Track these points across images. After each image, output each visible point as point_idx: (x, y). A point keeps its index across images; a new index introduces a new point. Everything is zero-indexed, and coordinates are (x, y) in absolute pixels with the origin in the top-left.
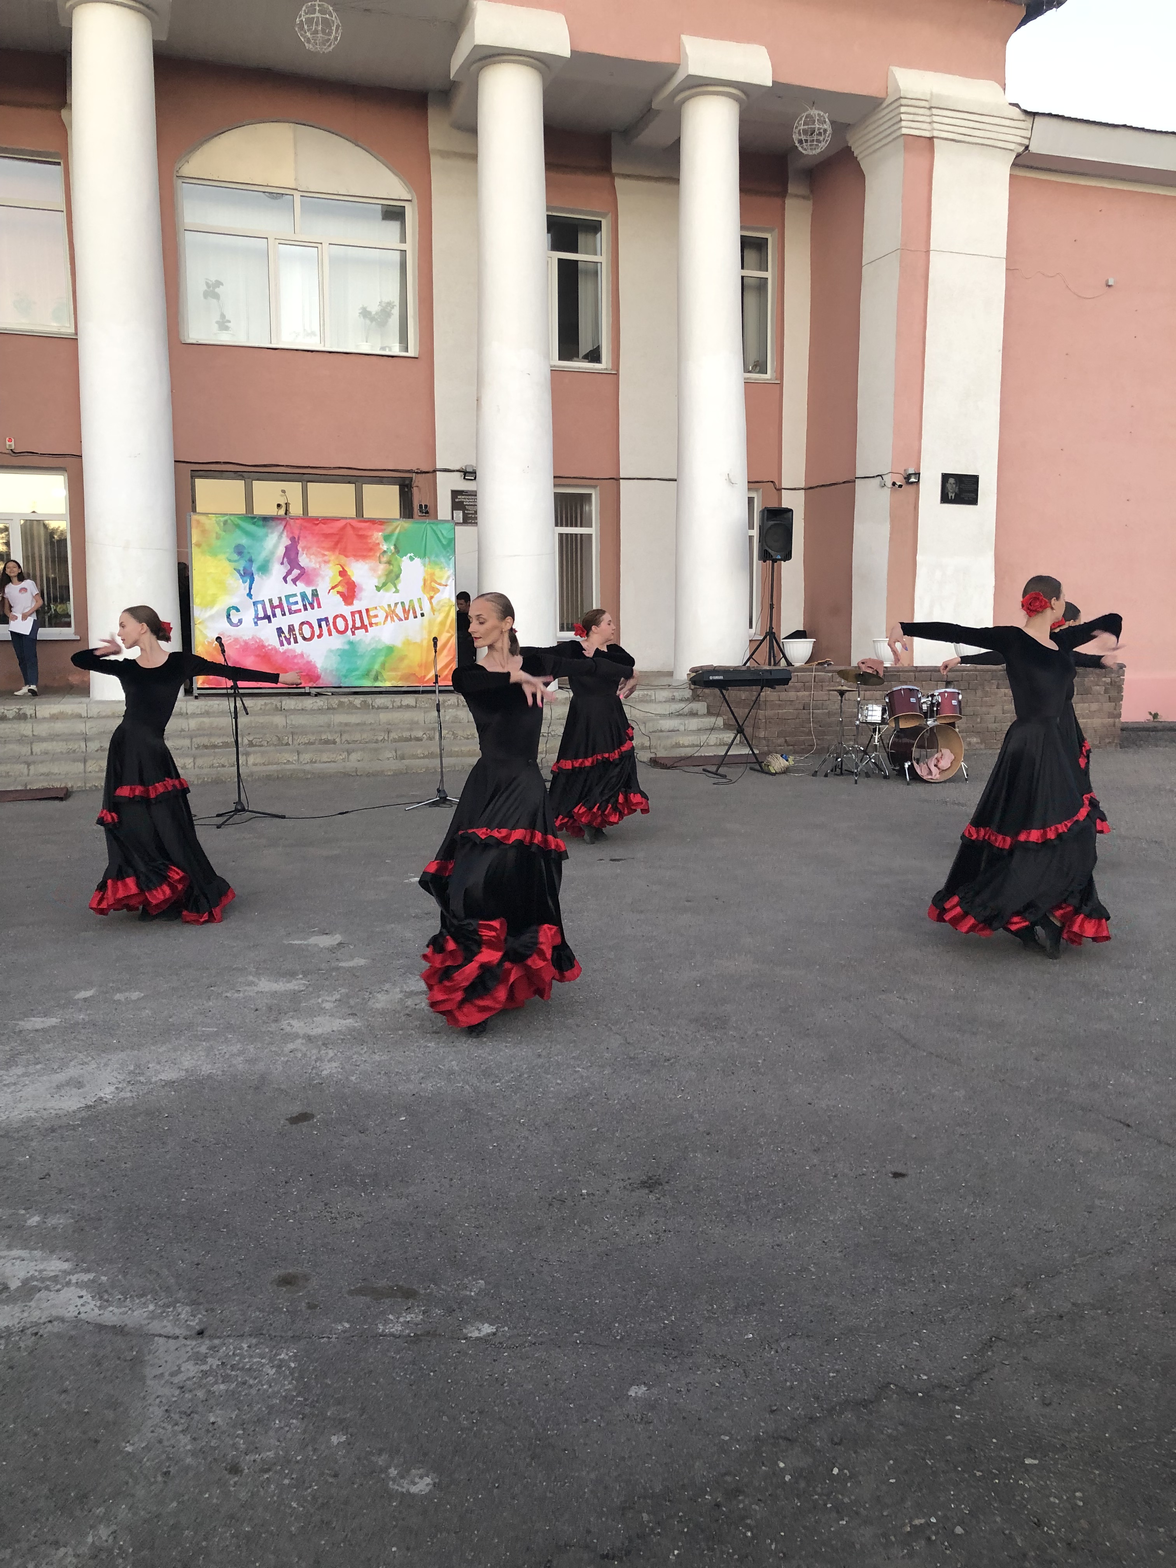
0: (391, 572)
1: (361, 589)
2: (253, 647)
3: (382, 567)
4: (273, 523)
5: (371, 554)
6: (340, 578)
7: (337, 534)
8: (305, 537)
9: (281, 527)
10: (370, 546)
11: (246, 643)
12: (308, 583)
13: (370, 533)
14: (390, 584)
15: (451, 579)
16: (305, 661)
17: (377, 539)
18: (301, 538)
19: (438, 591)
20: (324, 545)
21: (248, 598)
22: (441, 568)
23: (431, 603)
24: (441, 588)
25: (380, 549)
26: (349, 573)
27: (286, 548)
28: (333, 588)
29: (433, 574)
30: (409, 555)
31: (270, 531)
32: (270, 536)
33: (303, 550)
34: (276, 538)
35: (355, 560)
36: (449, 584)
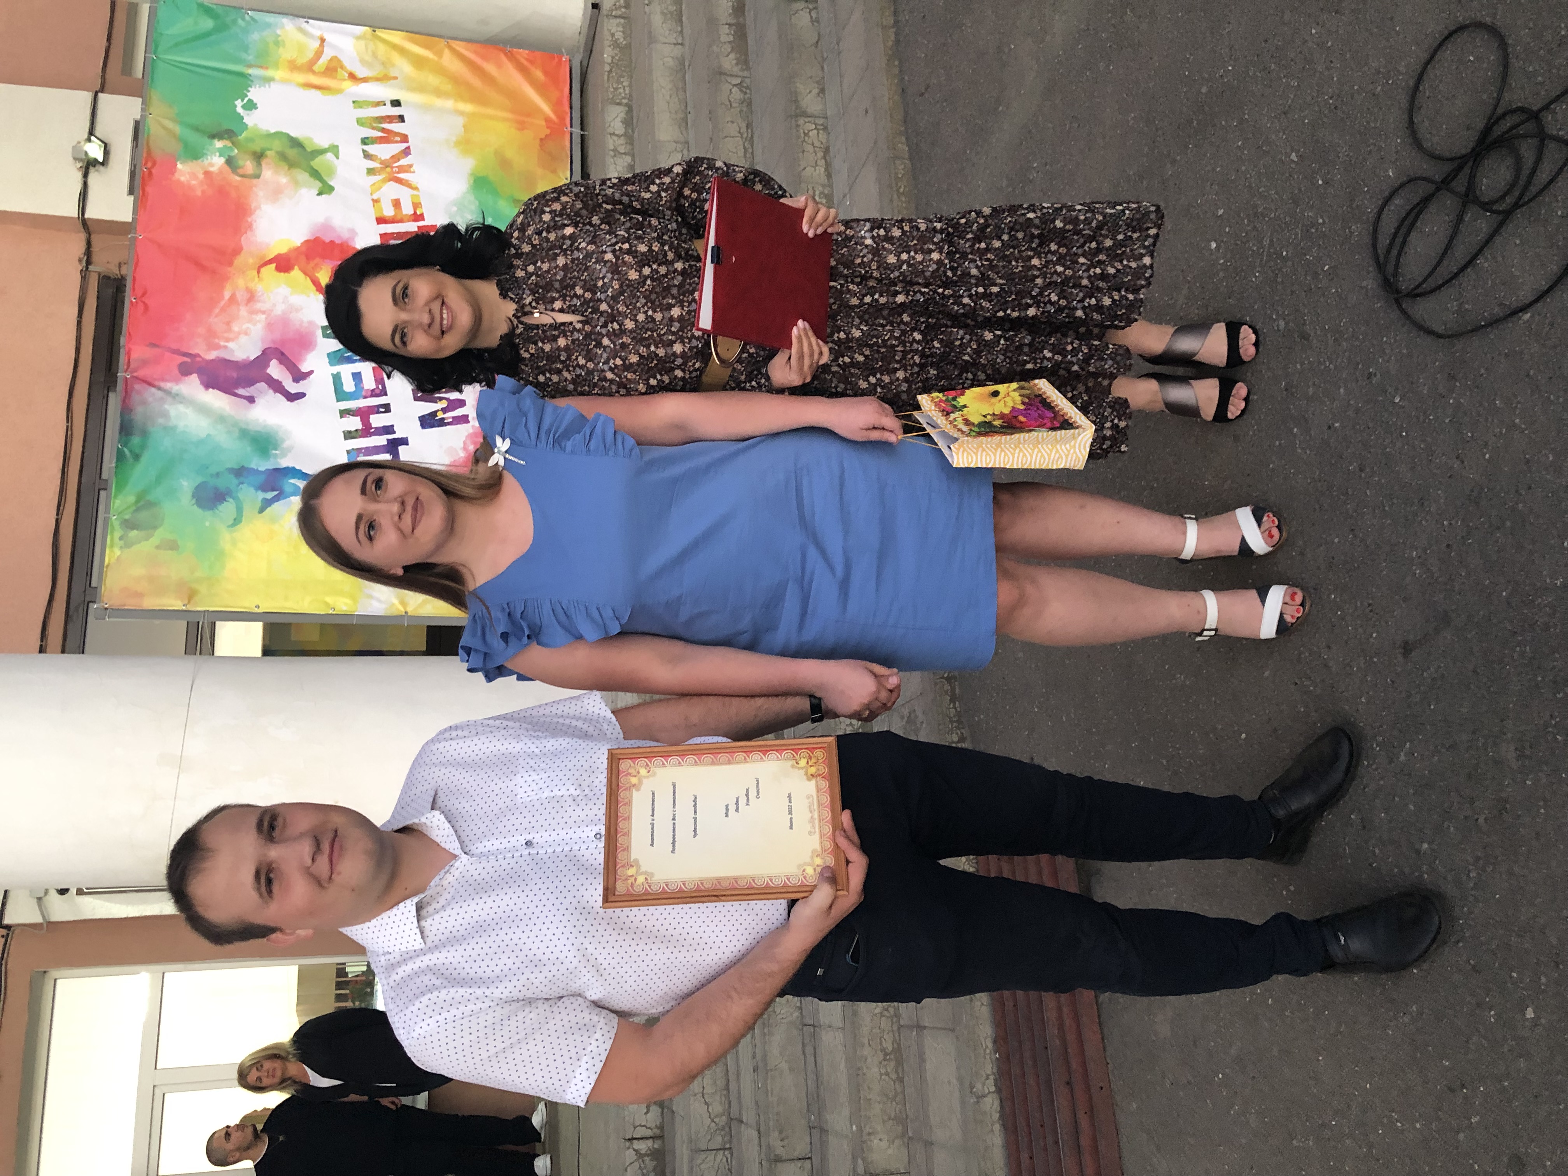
0: (283, 156)
1: (327, 227)
3: (267, 173)
4: (139, 411)
5: (233, 196)
6: (296, 273)
7: (176, 263)
8: (182, 338)
10: (212, 193)
12: (305, 343)
13: (179, 192)
14: (316, 163)
15: (305, 26)
17: (194, 175)
19: (334, 59)
22: (277, 43)
23: (365, 80)
24: (328, 54)
26: (283, 250)
27: (207, 386)
29: (294, 65)
30: (239, 110)
34: (181, 408)
35: (249, 233)
36: (318, 33)
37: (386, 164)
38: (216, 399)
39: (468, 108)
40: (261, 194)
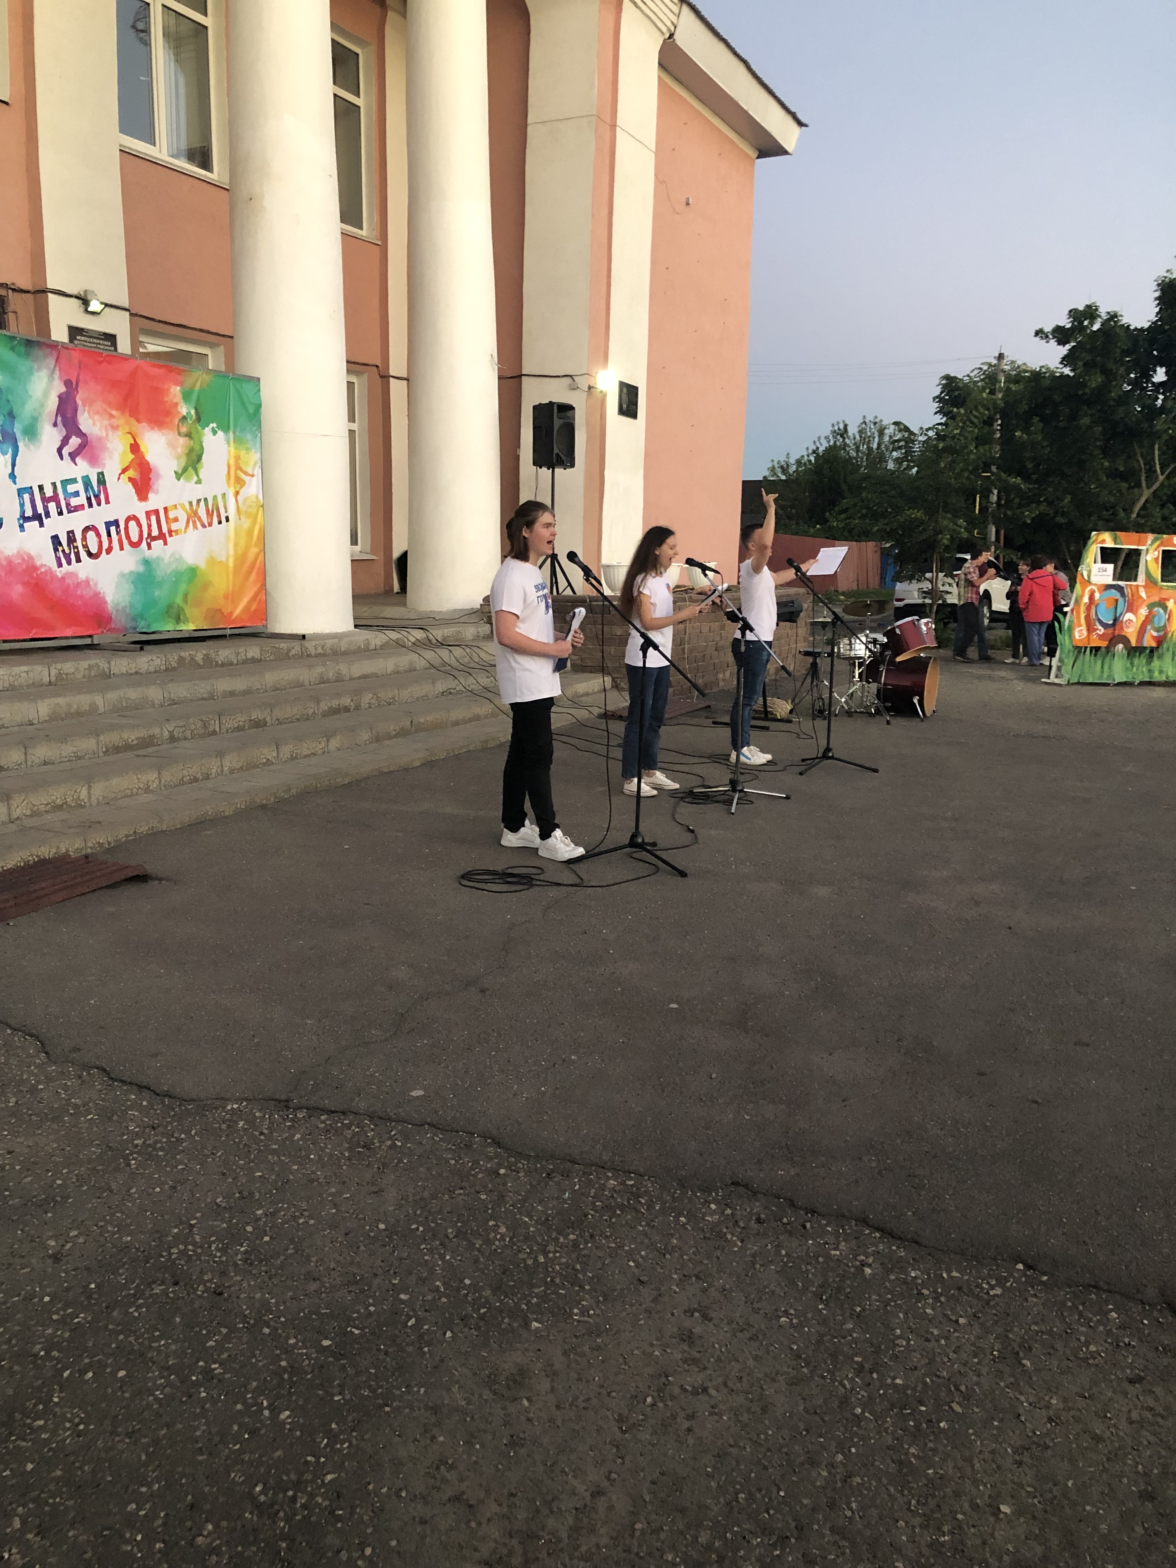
0: (191, 450)
1: (158, 476)
2: (20, 569)
3: (182, 441)
4: (38, 351)
5: (168, 420)
6: (132, 456)
7: (127, 383)
9: (51, 361)
10: (165, 406)
11: (10, 562)
12: (93, 460)
13: (165, 387)
14: (190, 470)
16: (91, 594)
17: (175, 396)
18: (80, 384)
20: (111, 398)
21: (10, 482)
22: (247, 449)
23: (237, 501)
25: (179, 413)
26: (142, 449)
27: (60, 397)
28: (124, 471)
29: (238, 457)
31: (36, 366)
32: (36, 374)
34: (45, 380)
35: (148, 428)
36: (255, 473)
37: (196, 513)
38: (53, 403)
39: (231, 564)
40: (171, 436)
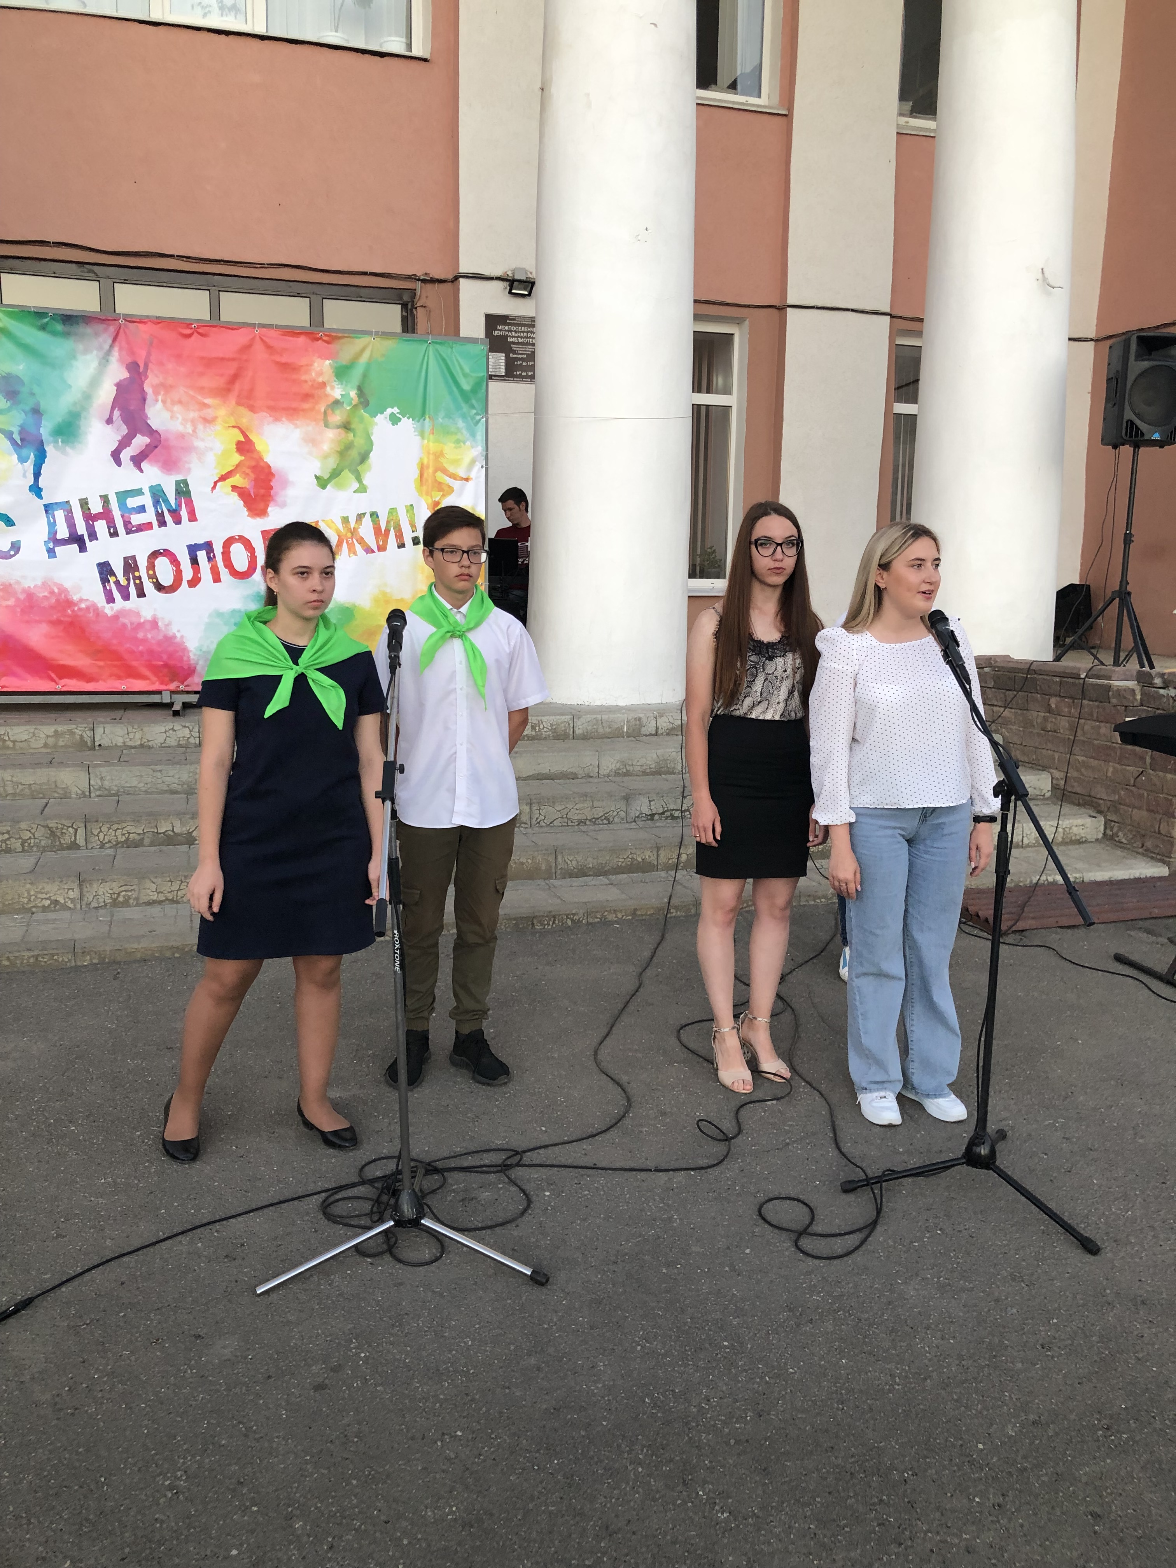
0: (349, 447)
1: (285, 483)
2: (45, 604)
3: (330, 434)
4: (88, 330)
5: (306, 406)
6: (237, 458)
7: (233, 359)
8: (161, 364)
9: (106, 340)
10: (306, 388)
11: (30, 595)
12: (169, 465)
13: (303, 361)
14: (347, 475)
15: (478, 465)
16: (160, 637)
17: (320, 374)
18: (150, 365)
20: (205, 382)
21: (32, 496)
22: (458, 441)
25: (327, 396)
26: (259, 447)
27: (119, 385)
28: (223, 478)
29: (439, 455)
30: (389, 411)
31: (81, 347)
32: (82, 358)
33: (156, 393)
35: (271, 419)
36: (473, 475)
37: (354, 532)
40: (310, 428)
